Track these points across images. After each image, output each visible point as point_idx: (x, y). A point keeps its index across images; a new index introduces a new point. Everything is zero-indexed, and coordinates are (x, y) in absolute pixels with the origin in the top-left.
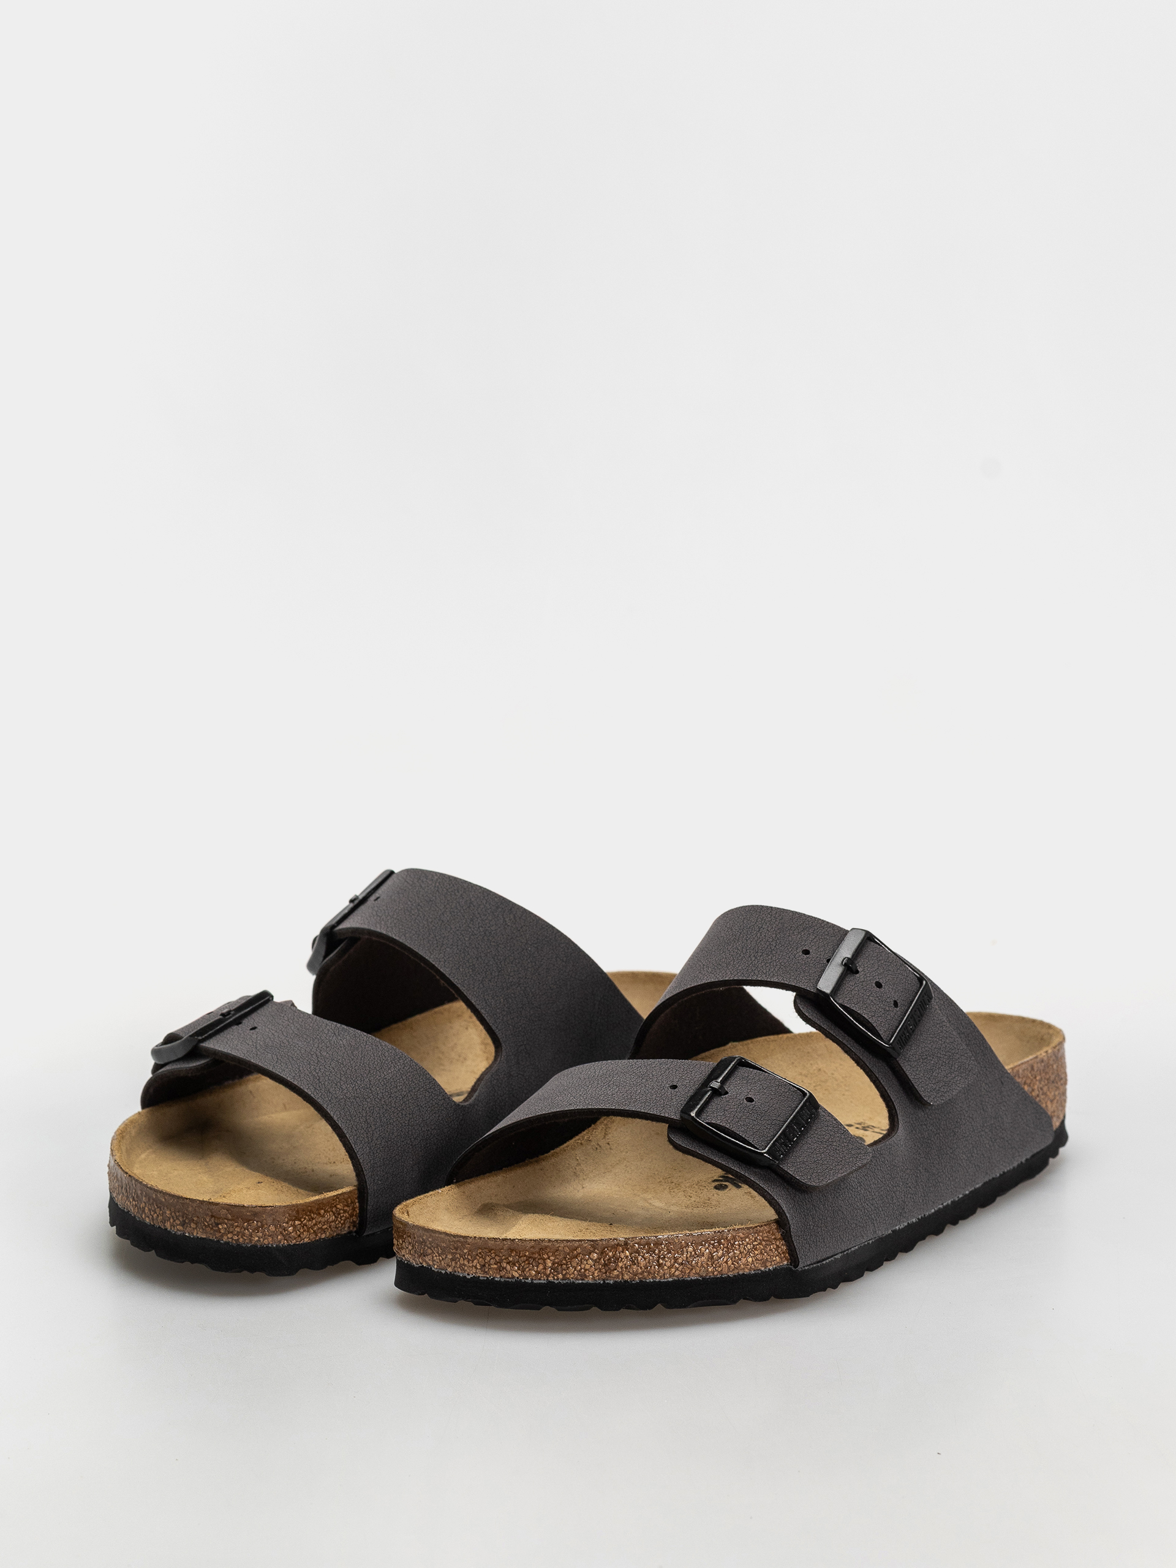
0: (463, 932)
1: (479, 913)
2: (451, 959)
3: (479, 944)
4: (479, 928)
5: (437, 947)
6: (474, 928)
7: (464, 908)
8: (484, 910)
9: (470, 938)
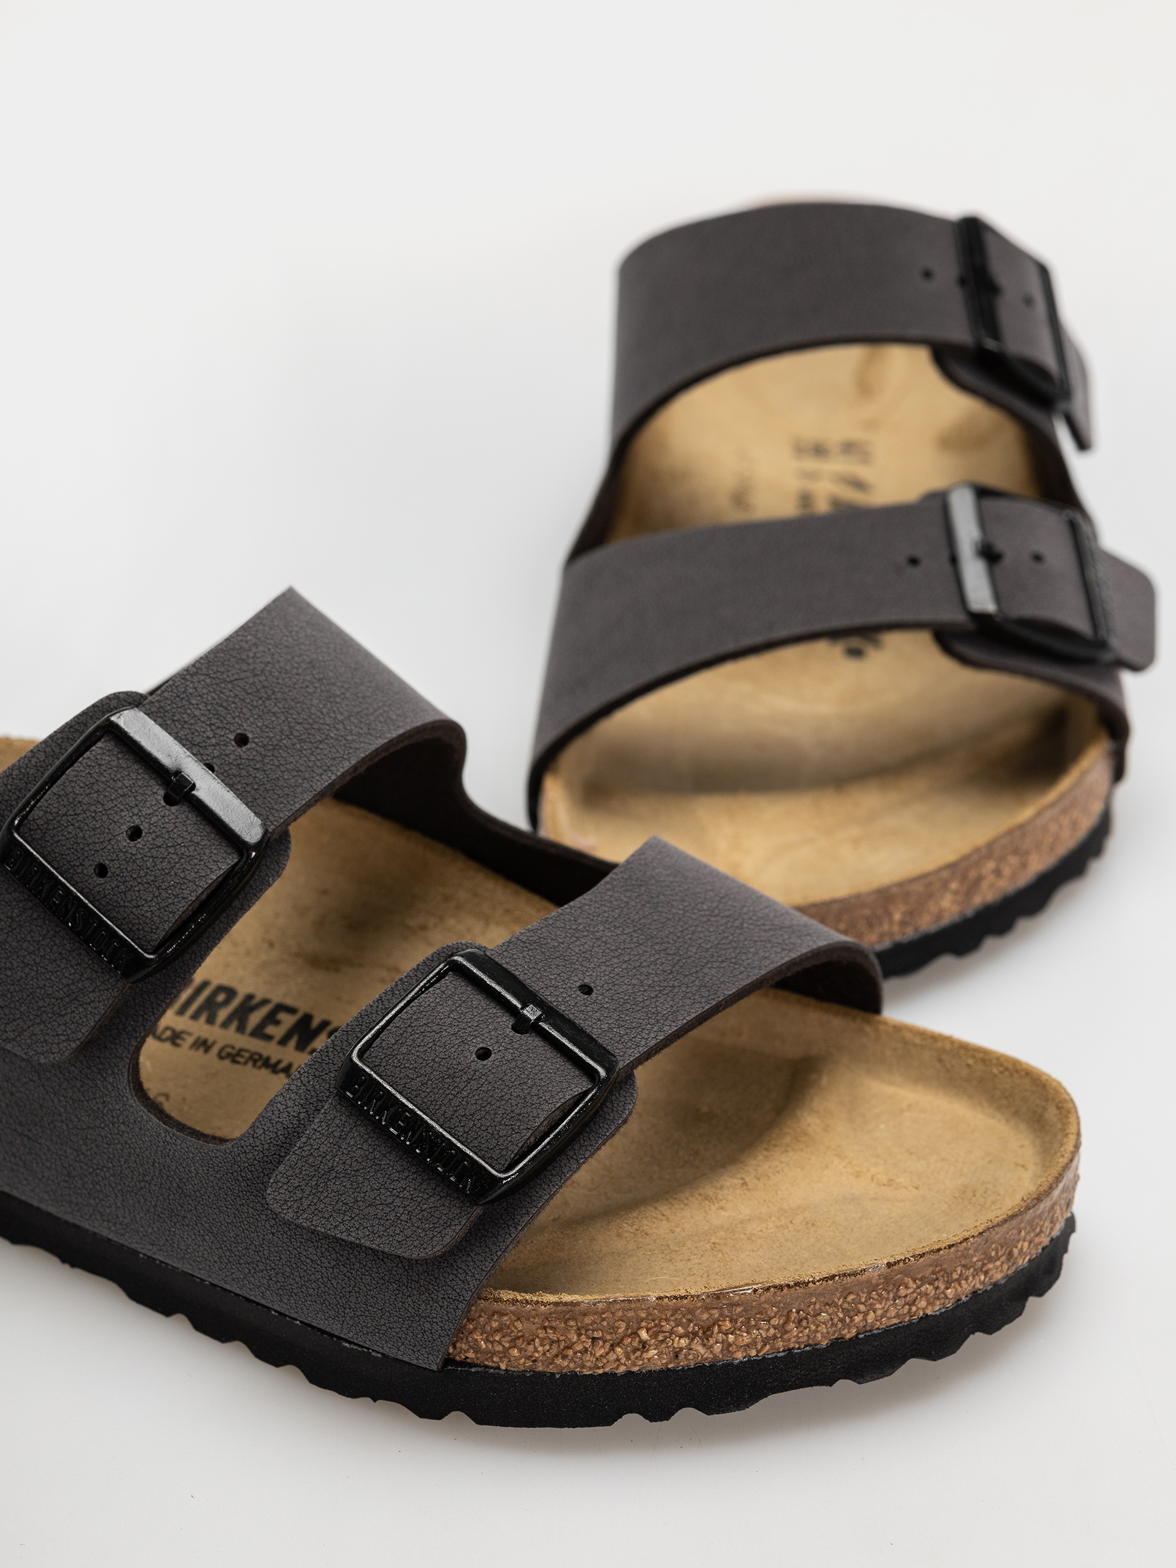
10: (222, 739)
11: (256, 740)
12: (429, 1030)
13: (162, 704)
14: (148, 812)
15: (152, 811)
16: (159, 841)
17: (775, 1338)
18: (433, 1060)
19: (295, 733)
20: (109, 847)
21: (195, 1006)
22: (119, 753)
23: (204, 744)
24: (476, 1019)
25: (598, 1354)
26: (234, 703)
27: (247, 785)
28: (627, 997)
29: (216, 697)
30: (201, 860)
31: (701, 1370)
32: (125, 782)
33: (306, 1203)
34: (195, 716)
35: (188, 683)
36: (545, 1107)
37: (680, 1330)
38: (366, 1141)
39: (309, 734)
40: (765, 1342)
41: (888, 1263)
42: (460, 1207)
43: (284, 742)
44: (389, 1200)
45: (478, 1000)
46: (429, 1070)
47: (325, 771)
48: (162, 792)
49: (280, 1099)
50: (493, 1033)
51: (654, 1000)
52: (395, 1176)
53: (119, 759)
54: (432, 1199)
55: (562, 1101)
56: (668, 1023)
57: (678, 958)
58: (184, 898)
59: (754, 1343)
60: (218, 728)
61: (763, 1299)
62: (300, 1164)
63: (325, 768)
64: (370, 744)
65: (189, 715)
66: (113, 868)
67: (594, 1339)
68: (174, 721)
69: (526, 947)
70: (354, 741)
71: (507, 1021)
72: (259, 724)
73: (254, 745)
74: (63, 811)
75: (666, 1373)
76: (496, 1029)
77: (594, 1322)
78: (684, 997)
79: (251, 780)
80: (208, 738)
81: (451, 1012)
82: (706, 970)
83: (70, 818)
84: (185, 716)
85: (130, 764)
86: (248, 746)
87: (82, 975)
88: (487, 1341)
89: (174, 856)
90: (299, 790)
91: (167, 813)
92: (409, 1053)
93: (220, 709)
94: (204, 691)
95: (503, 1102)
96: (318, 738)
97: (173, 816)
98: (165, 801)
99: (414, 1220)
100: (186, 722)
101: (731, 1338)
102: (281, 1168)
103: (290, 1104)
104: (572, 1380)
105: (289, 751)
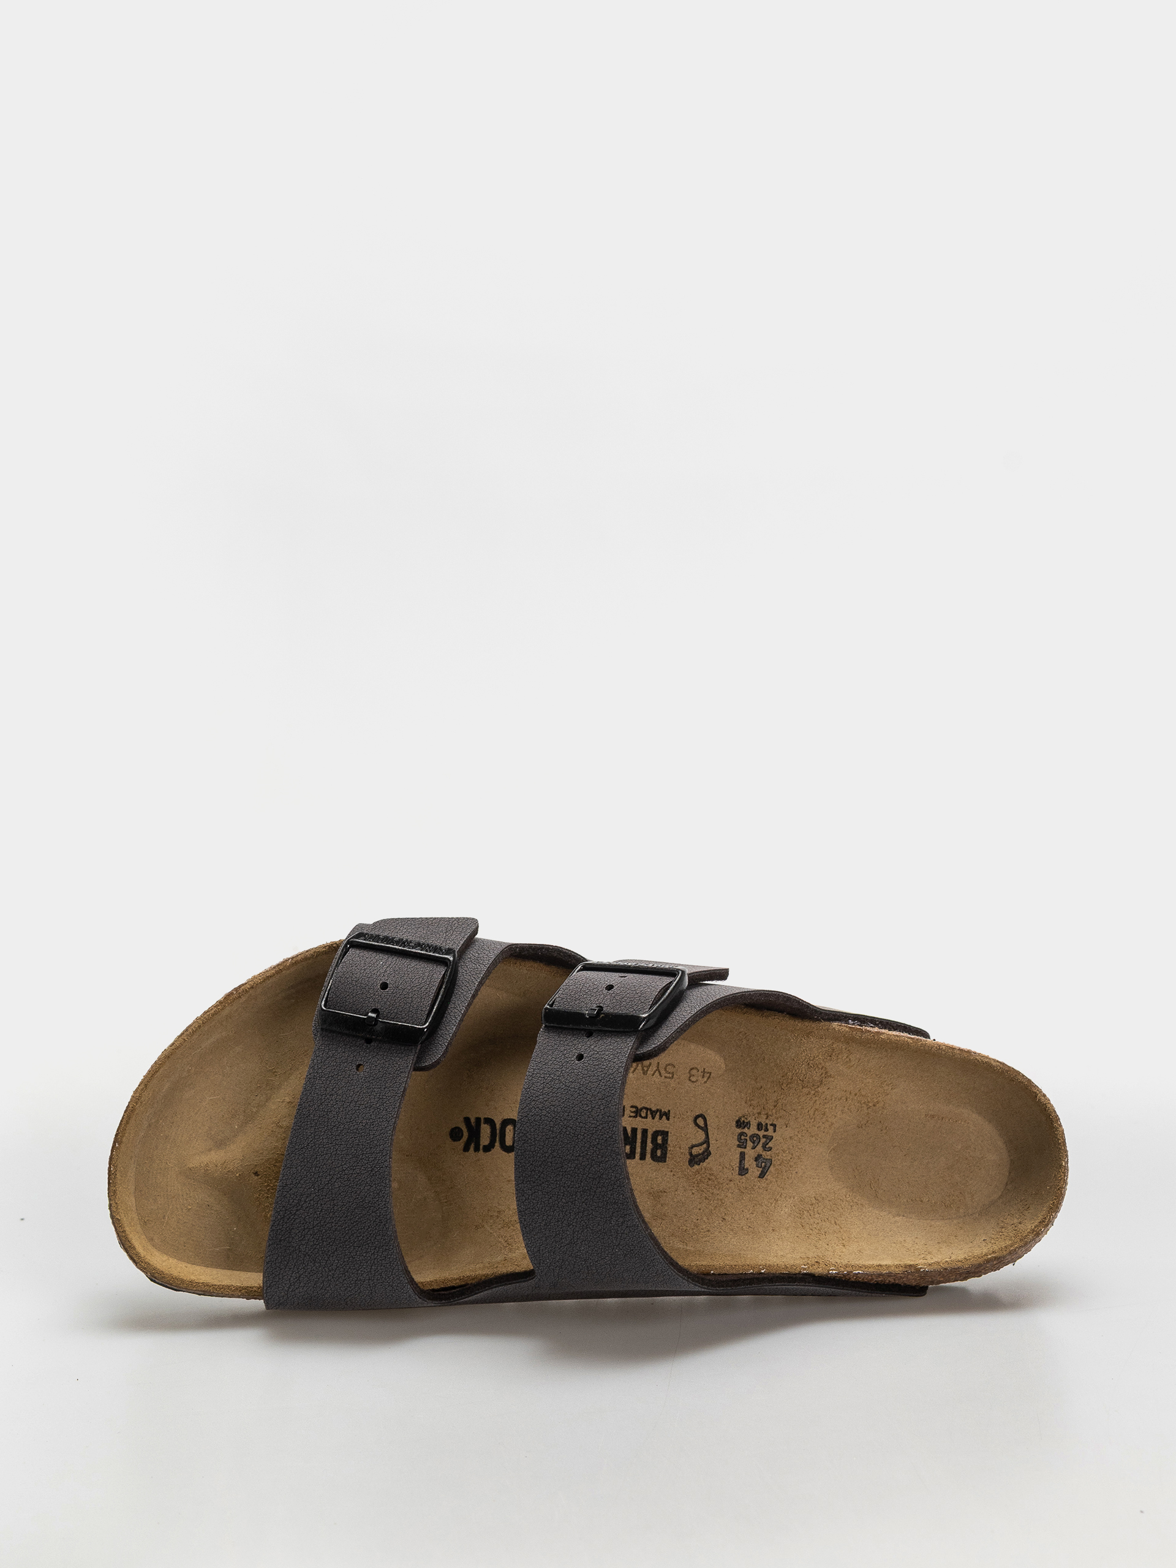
0: (566, 1193)
1: (595, 1192)
2: (534, 1201)
3: (570, 1213)
4: (583, 1202)
5: (534, 1182)
6: (578, 1199)
7: (590, 1175)
8: (603, 1193)
9: (567, 1203)
13: (626, 1044)
21: (639, 1136)
26: (593, 1071)
35: (619, 1062)
39: (551, 1087)
47: (533, 1074)
50: (386, 1000)
69: (399, 1071)
72: (576, 1071)
73: (573, 1059)
78: (313, 1100)
79: (566, 1043)
85: (628, 1012)
86: (575, 1057)
91: (597, 1002)
93: (597, 1063)
100: (610, 1045)
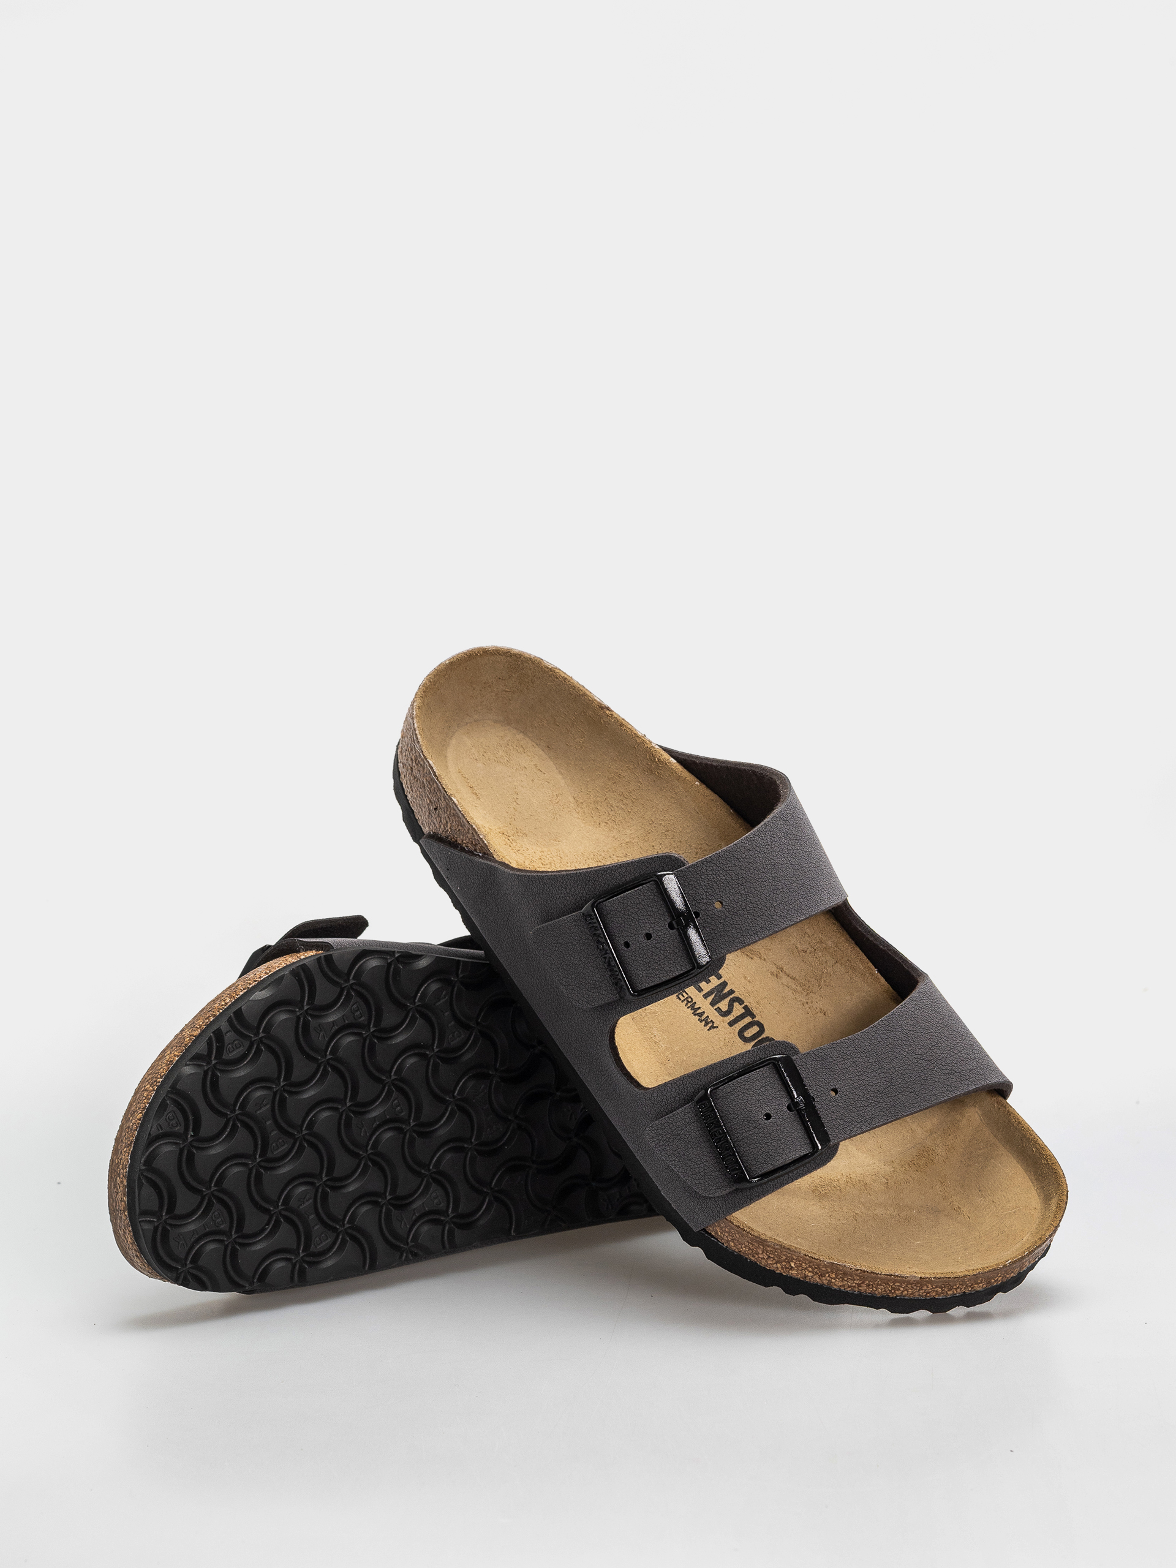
10: (709, 901)
11: (726, 907)
12: (748, 1093)
14: (658, 929)
15: (660, 929)
16: (658, 945)
17: (855, 1287)
18: (743, 1109)
19: (748, 908)
20: (634, 937)
22: (656, 892)
23: (699, 901)
24: (772, 1095)
25: (769, 1262)
26: (723, 883)
27: (712, 929)
28: (853, 1102)
29: (715, 878)
30: (674, 962)
31: (816, 1285)
32: (653, 909)
33: (662, 1143)
34: (701, 885)
36: (784, 1157)
37: (810, 1269)
38: (698, 1131)
40: (849, 1287)
41: (921, 1277)
42: (728, 1183)
43: (740, 912)
44: (698, 1163)
45: (778, 1085)
46: (739, 1113)
48: (669, 921)
49: (670, 1085)
50: (776, 1107)
51: (865, 1108)
52: (705, 1153)
53: (655, 895)
54: (717, 1173)
55: (793, 1156)
56: (866, 1124)
57: (889, 1084)
58: (659, 977)
59: (844, 1286)
60: (710, 895)
61: (854, 1273)
62: (666, 1125)
63: (755, 932)
64: (784, 924)
65: (698, 883)
66: (632, 947)
67: (769, 1257)
68: (689, 884)
69: (815, 1058)
70: (776, 920)
71: (786, 1102)
74: (619, 910)
75: (798, 1280)
76: (779, 1105)
77: (771, 1251)
79: (715, 927)
80: (703, 899)
81: (762, 1087)
82: (900, 1096)
83: (621, 915)
84: (696, 883)
85: (659, 900)
87: (603, 981)
88: (721, 1233)
89: (662, 956)
90: (737, 941)
91: (667, 932)
92: (734, 1100)
94: (711, 873)
95: (766, 1146)
96: (759, 914)
97: (669, 936)
98: (669, 926)
99: (706, 1177)
100: (695, 886)
101: (833, 1281)
102: (657, 1122)
103: (674, 1090)
104: (754, 1265)
105: (741, 918)
